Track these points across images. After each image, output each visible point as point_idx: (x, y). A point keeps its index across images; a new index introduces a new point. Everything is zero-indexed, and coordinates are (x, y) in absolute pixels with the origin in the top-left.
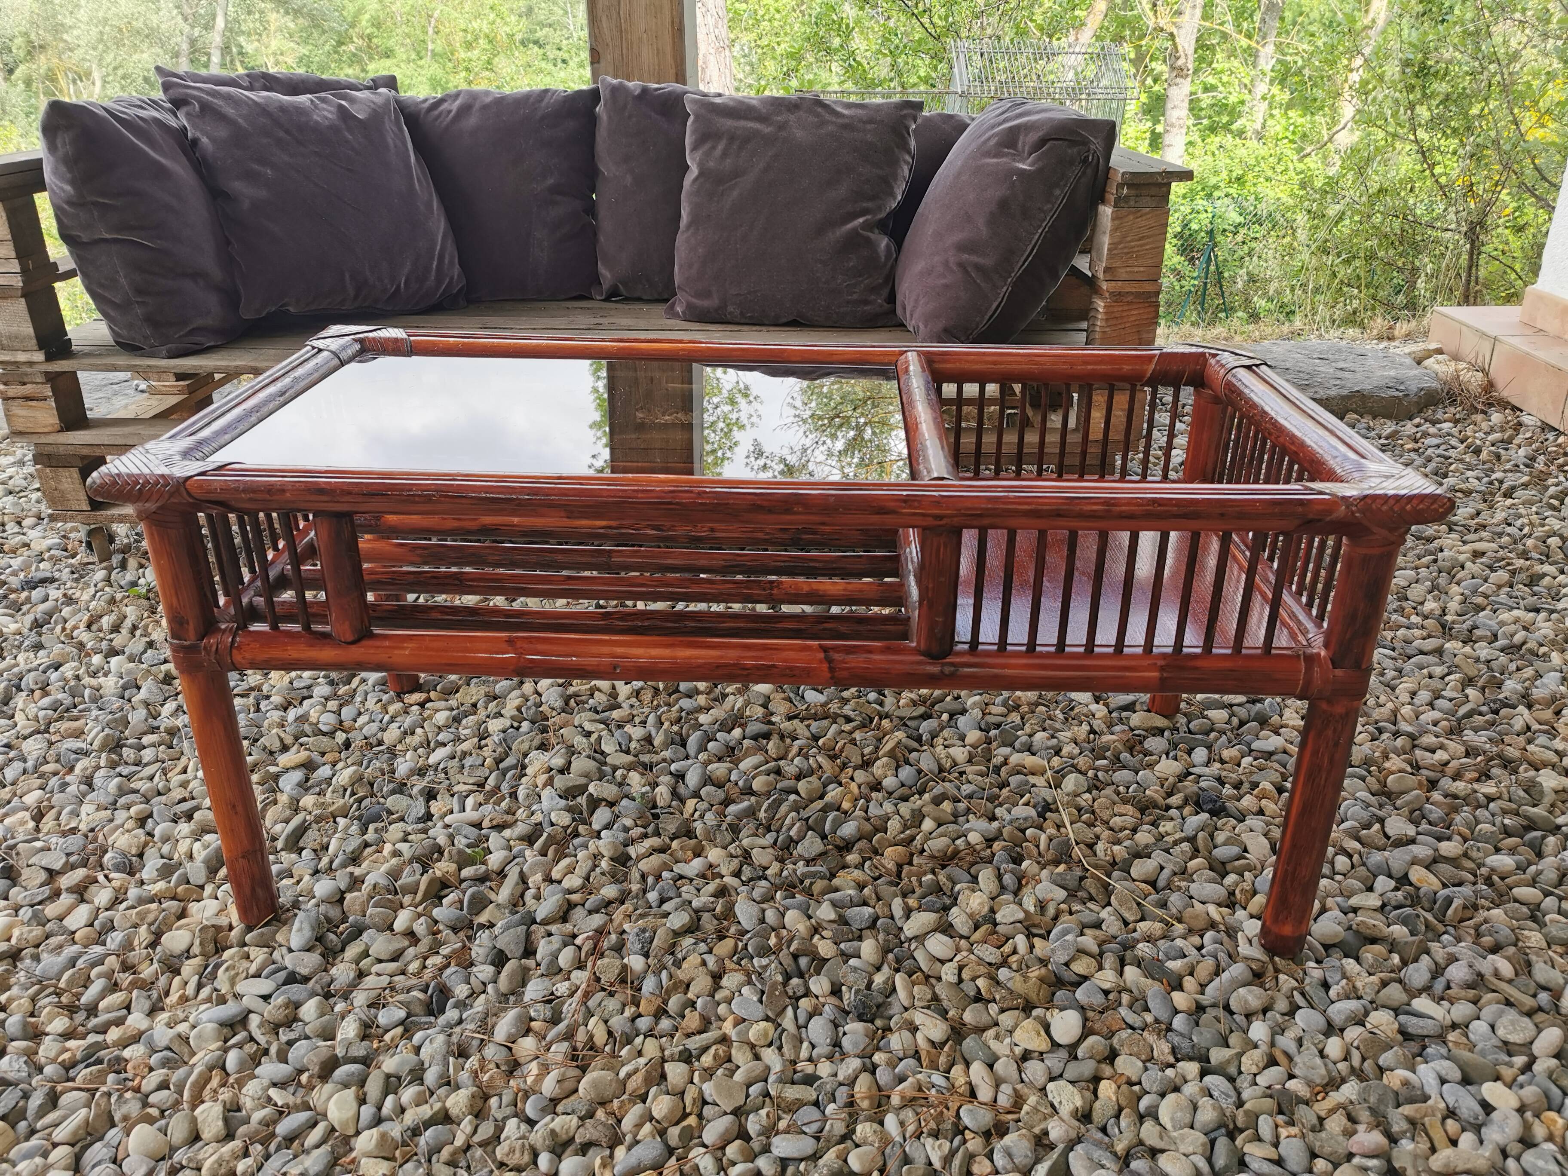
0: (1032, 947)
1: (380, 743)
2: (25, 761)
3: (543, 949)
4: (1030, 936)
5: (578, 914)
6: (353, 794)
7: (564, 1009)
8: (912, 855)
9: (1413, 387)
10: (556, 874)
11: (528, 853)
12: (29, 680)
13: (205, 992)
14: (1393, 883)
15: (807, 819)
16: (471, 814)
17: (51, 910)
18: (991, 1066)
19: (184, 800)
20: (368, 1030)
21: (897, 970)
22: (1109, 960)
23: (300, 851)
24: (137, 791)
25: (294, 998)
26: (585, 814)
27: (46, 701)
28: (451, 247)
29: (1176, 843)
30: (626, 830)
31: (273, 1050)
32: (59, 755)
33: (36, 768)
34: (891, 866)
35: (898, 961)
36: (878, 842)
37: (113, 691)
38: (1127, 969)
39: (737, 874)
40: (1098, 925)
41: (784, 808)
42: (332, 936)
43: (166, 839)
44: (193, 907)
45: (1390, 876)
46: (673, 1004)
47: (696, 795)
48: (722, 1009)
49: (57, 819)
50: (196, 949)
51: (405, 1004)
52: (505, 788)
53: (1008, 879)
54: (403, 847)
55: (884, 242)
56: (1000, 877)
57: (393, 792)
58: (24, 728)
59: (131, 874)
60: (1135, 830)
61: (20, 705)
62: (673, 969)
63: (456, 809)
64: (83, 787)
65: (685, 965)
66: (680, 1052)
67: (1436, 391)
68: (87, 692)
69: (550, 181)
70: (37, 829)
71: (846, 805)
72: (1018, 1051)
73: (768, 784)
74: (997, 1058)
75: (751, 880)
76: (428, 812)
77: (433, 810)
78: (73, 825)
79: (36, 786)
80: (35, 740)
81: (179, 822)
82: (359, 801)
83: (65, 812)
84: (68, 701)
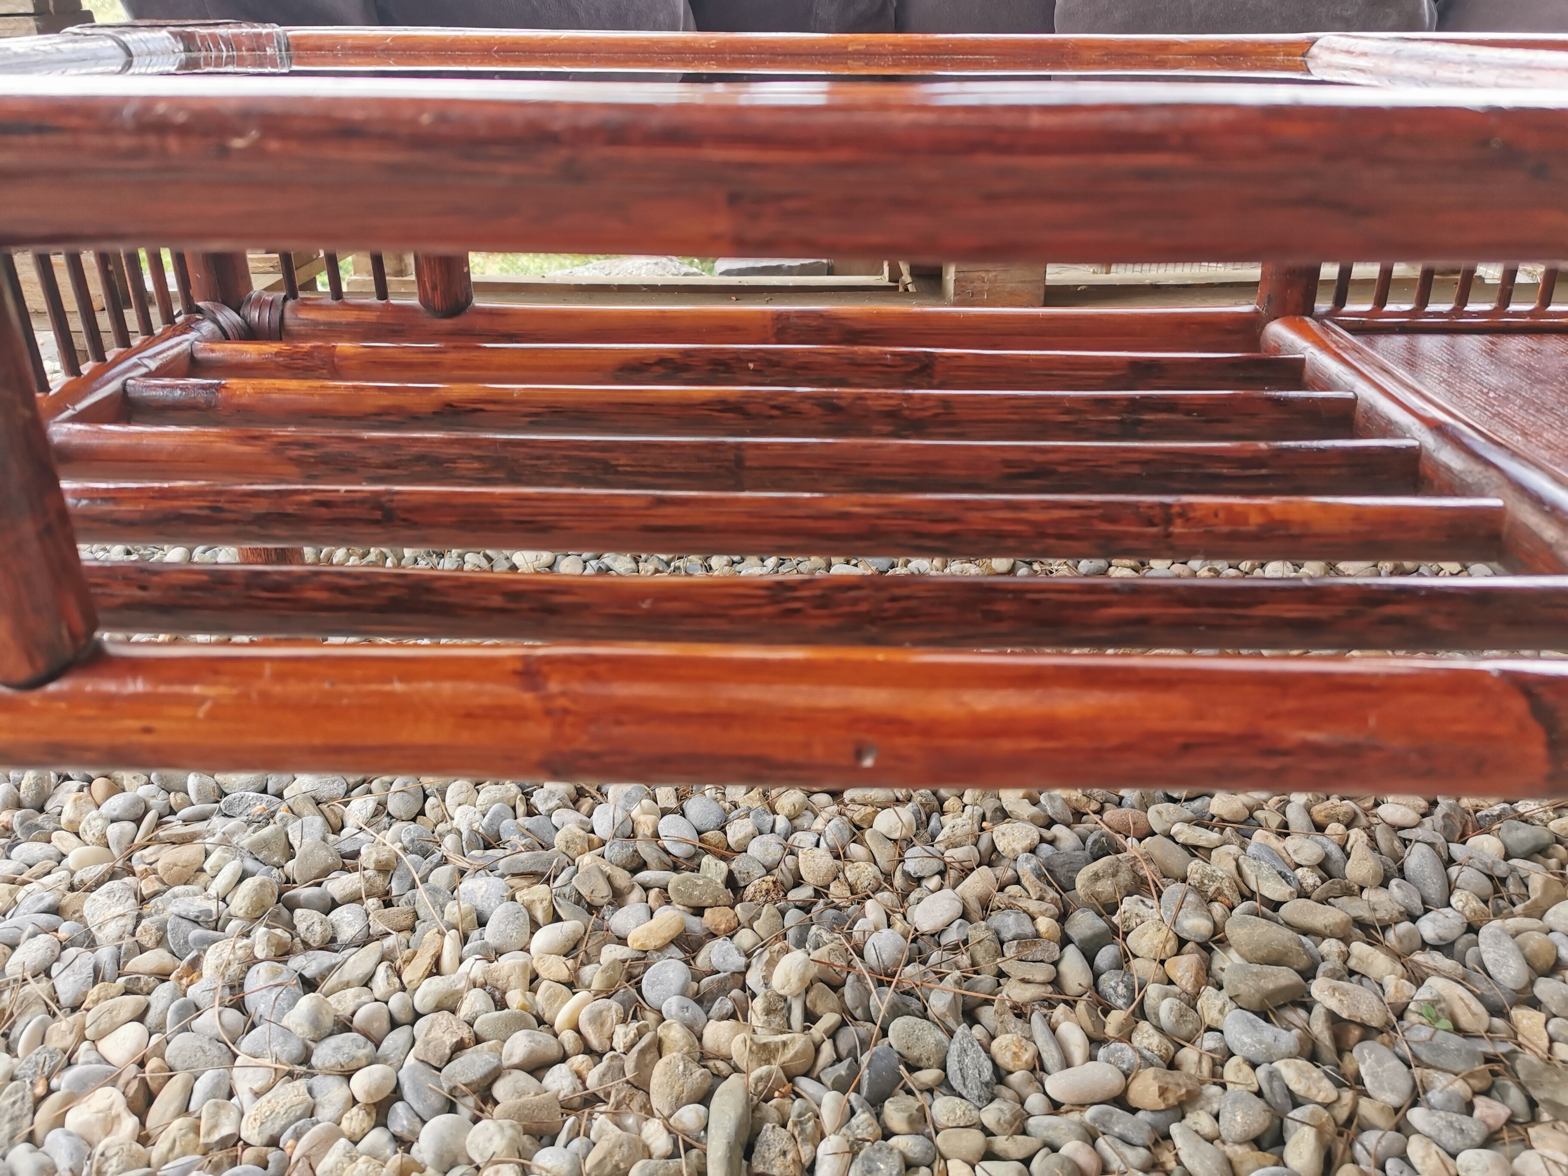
1: (798, 881)
2: (91, 943)
6: (811, 1018)
19: (459, 1047)
24: (344, 1026)
32: (162, 928)
33: (119, 963)
49: (185, 1110)
57: (896, 1011)
58: (82, 864)
61: (68, 813)
63: (1051, 1057)
64: (232, 1016)
70: (144, 1139)
76: (996, 1066)
77: (1005, 1059)
78: (226, 1129)
79: (125, 1013)
80: (111, 893)
81: (465, 1111)
82: (833, 1034)
83: (201, 1087)
84: (158, 802)
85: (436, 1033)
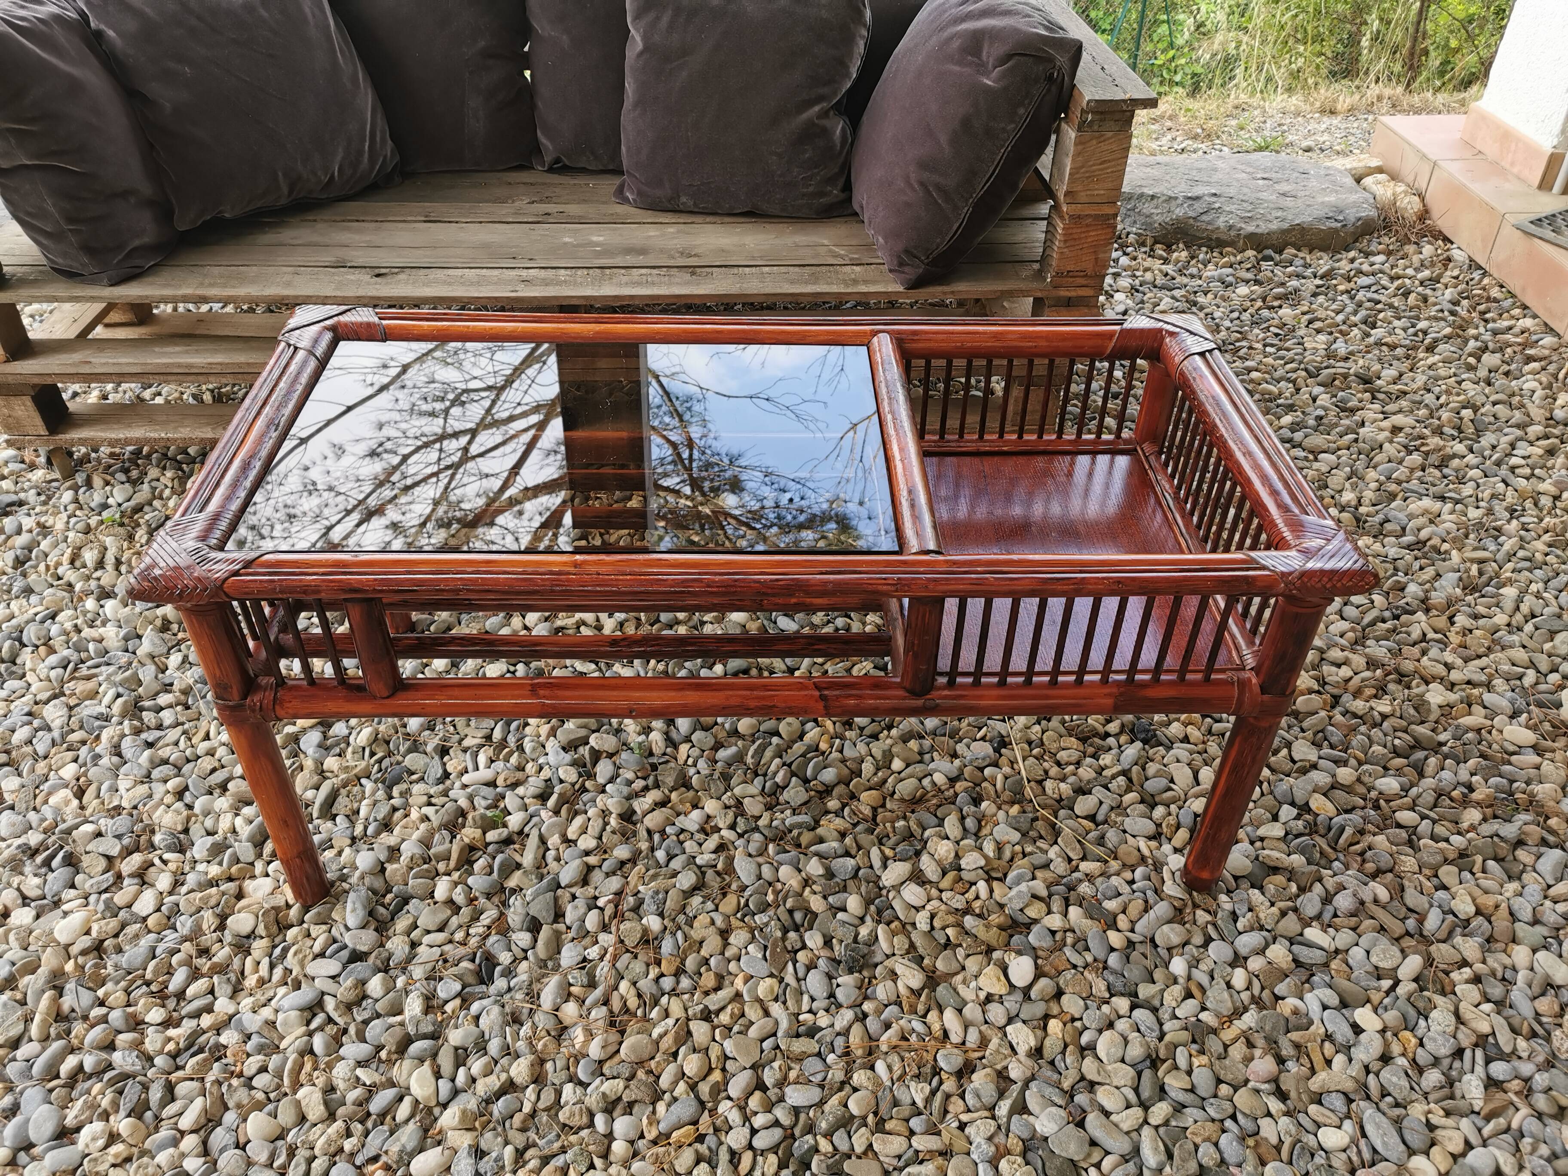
0: (992, 891)
2: (49, 729)
3: (571, 914)
4: (989, 880)
5: (597, 876)
6: (372, 754)
7: (597, 973)
8: (885, 798)
9: (1351, 215)
10: (571, 835)
11: (543, 814)
12: (31, 634)
13: (278, 972)
14: (1295, 812)
15: (790, 765)
16: (485, 774)
17: (120, 898)
18: (960, 1011)
19: (213, 770)
20: (430, 1004)
21: (879, 922)
22: (1057, 904)
23: (333, 818)
24: (165, 762)
25: (361, 976)
26: (589, 765)
27: (53, 659)
28: (381, 122)
29: (1114, 777)
30: (629, 783)
31: (352, 1030)
32: (81, 721)
33: (63, 737)
34: (867, 811)
35: (879, 912)
36: (855, 786)
37: (117, 644)
38: (1072, 909)
39: (733, 827)
40: (1046, 866)
41: (769, 753)
42: (381, 910)
43: (206, 814)
44: (249, 885)
45: (1293, 804)
46: (691, 963)
47: (688, 739)
48: (733, 966)
49: (98, 796)
50: (261, 930)
51: (459, 977)
52: (512, 740)
53: (970, 823)
54: (429, 811)
55: (838, 127)
56: (962, 819)
57: (409, 751)
59: (182, 851)
60: (1078, 764)
61: (29, 664)
62: (686, 928)
63: (470, 767)
64: (115, 759)
65: (696, 924)
66: (702, 1011)
67: (1373, 220)
68: (91, 646)
69: (482, 44)
70: (82, 808)
71: (823, 746)
72: (982, 995)
73: (752, 726)
74: (965, 1003)
75: (746, 832)
76: (445, 771)
77: (449, 768)
78: (116, 803)
79: (68, 759)
80: (55, 706)
81: (216, 795)
82: (380, 761)
83: (104, 788)
84: (75, 657)
85: (204, 764)
